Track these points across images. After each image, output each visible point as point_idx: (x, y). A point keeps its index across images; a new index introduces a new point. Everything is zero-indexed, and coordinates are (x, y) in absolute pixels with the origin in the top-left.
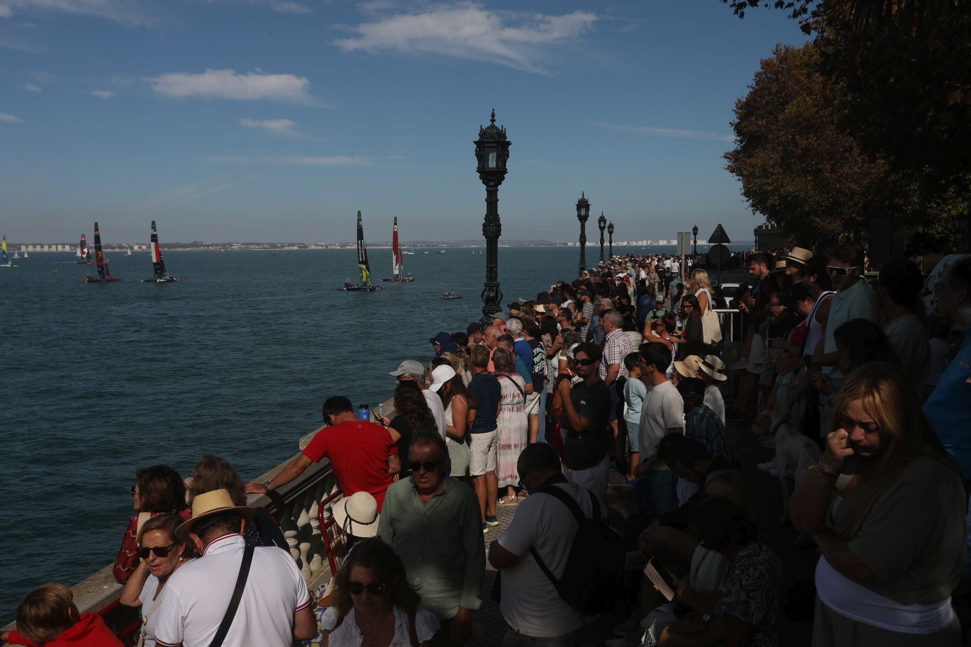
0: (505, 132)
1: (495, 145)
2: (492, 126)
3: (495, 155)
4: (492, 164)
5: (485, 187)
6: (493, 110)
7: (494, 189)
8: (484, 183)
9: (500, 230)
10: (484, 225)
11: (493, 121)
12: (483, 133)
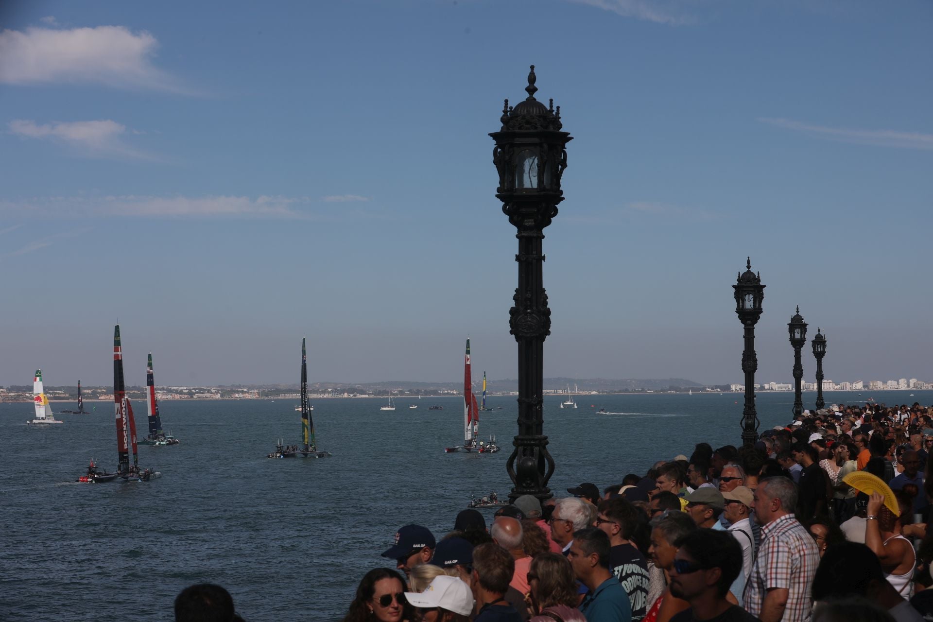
0: (558, 113)
1: (536, 140)
2: (531, 102)
3: (536, 161)
4: (530, 180)
5: (514, 230)
6: (532, 67)
7: (533, 234)
8: (512, 221)
9: (548, 322)
10: (513, 312)
11: (531, 90)
12: (510, 117)
